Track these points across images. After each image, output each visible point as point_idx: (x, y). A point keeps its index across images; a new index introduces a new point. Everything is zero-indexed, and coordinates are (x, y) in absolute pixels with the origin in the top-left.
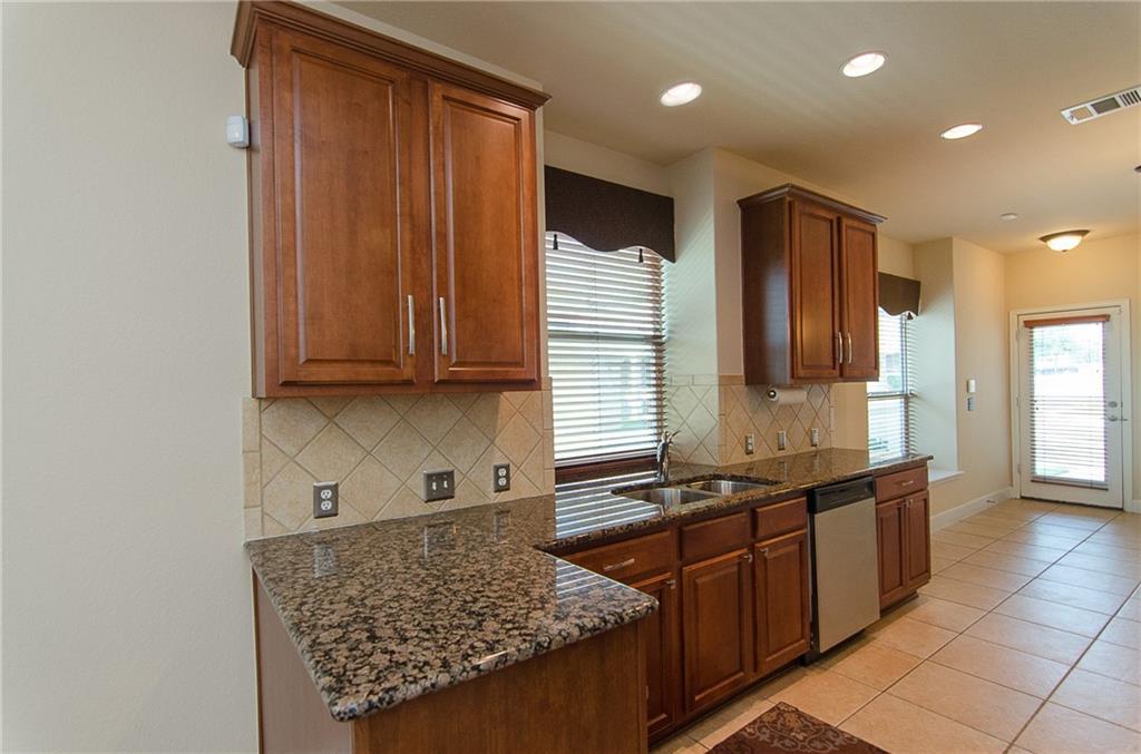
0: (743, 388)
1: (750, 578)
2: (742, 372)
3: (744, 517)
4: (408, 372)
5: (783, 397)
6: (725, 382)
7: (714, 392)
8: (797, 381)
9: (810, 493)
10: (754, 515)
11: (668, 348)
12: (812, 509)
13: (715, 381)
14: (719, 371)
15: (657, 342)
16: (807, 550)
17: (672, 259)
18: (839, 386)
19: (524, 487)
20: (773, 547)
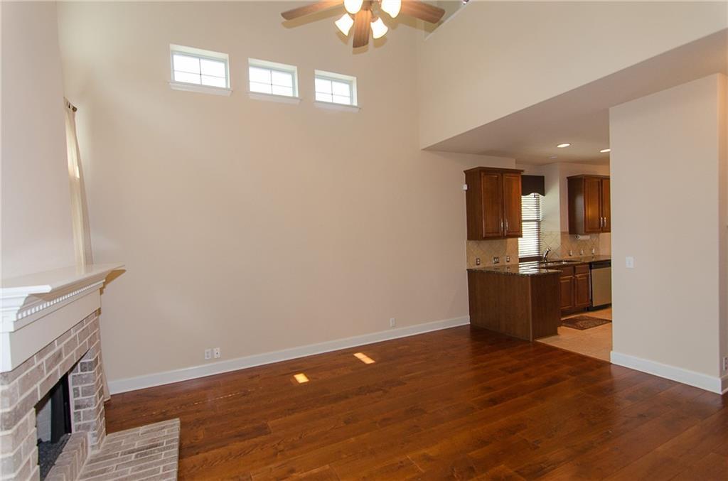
0: (568, 235)
1: (573, 283)
2: (568, 230)
3: (572, 268)
4: (500, 235)
5: (581, 238)
6: (563, 233)
7: (559, 237)
8: (586, 233)
9: (590, 264)
10: (575, 268)
11: (542, 223)
12: (591, 268)
13: (560, 233)
14: (561, 229)
15: (538, 221)
16: (589, 279)
17: (543, 195)
18: (602, 234)
19: (512, 262)
20: (580, 277)
